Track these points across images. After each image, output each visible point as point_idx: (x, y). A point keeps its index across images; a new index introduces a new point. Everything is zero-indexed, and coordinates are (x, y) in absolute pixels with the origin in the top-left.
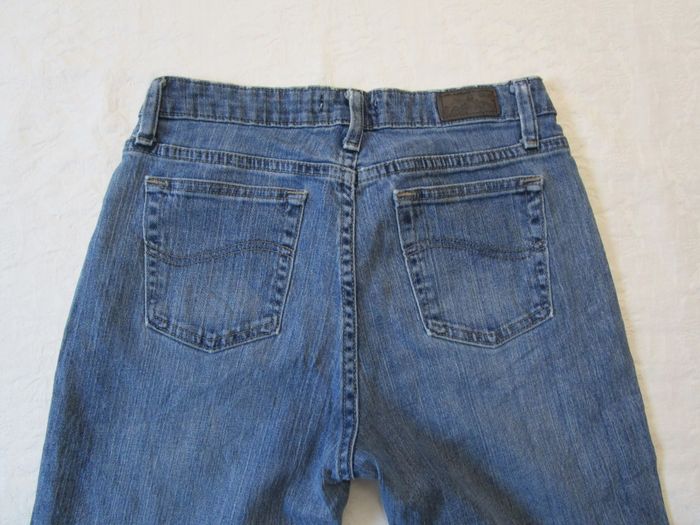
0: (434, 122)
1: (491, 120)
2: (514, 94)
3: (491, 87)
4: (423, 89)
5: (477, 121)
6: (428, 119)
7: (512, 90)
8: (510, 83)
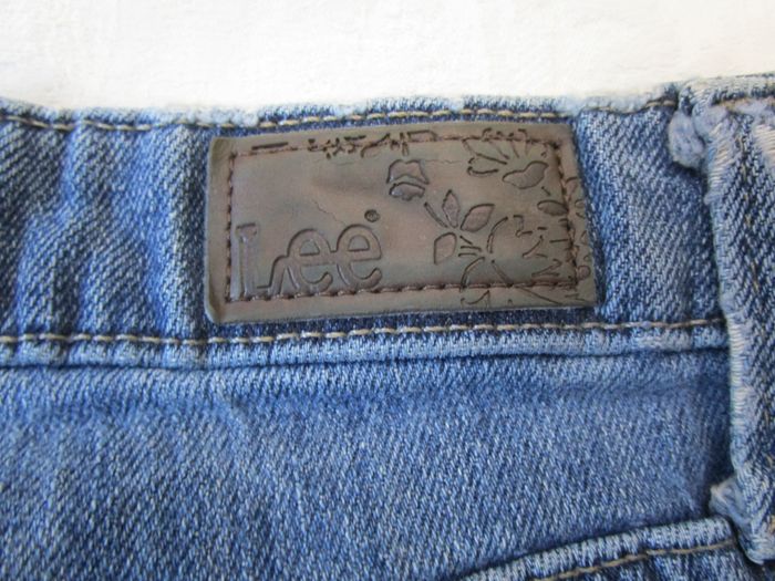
0: (149, 333)
1: (534, 343)
2: (695, 175)
3: (552, 115)
4: (119, 98)
5: (440, 347)
6: (117, 302)
7: (682, 147)
8: (673, 102)
